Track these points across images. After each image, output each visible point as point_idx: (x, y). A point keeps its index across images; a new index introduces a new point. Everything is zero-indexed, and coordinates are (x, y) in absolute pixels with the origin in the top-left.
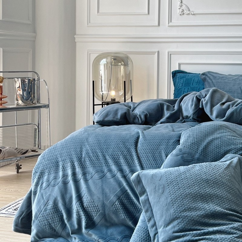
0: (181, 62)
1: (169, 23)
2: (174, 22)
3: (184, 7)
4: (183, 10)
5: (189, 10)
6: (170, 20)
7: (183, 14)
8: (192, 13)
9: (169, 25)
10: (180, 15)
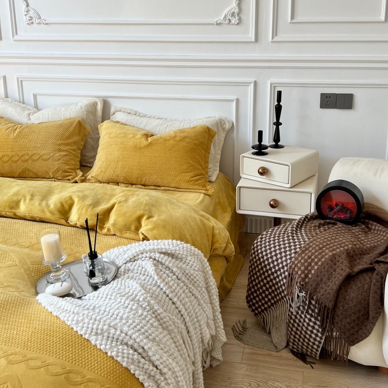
0: (36, 92)
1: (13, 36)
2: (21, 35)
3: (31, 13)
4: (30, 17)
5: (40, 18)
6: (15, 31)
7: (32, 23)
8: (44, 21)
9: (14, 39)
10: (28, 24)
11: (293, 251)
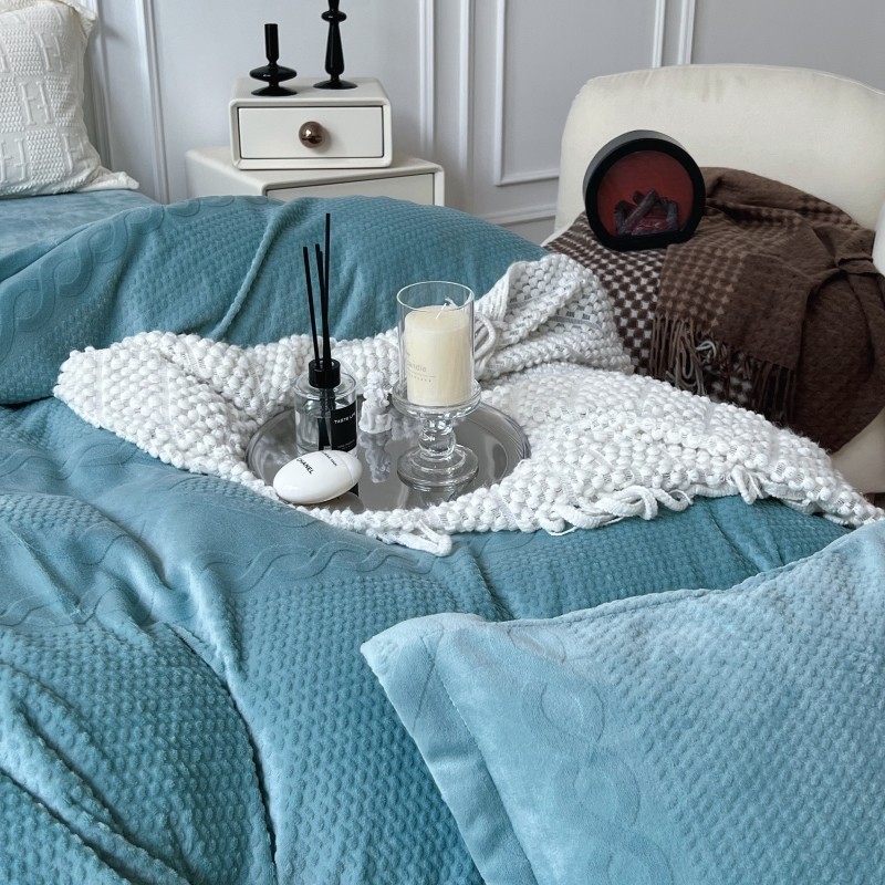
11: (644, 281)
